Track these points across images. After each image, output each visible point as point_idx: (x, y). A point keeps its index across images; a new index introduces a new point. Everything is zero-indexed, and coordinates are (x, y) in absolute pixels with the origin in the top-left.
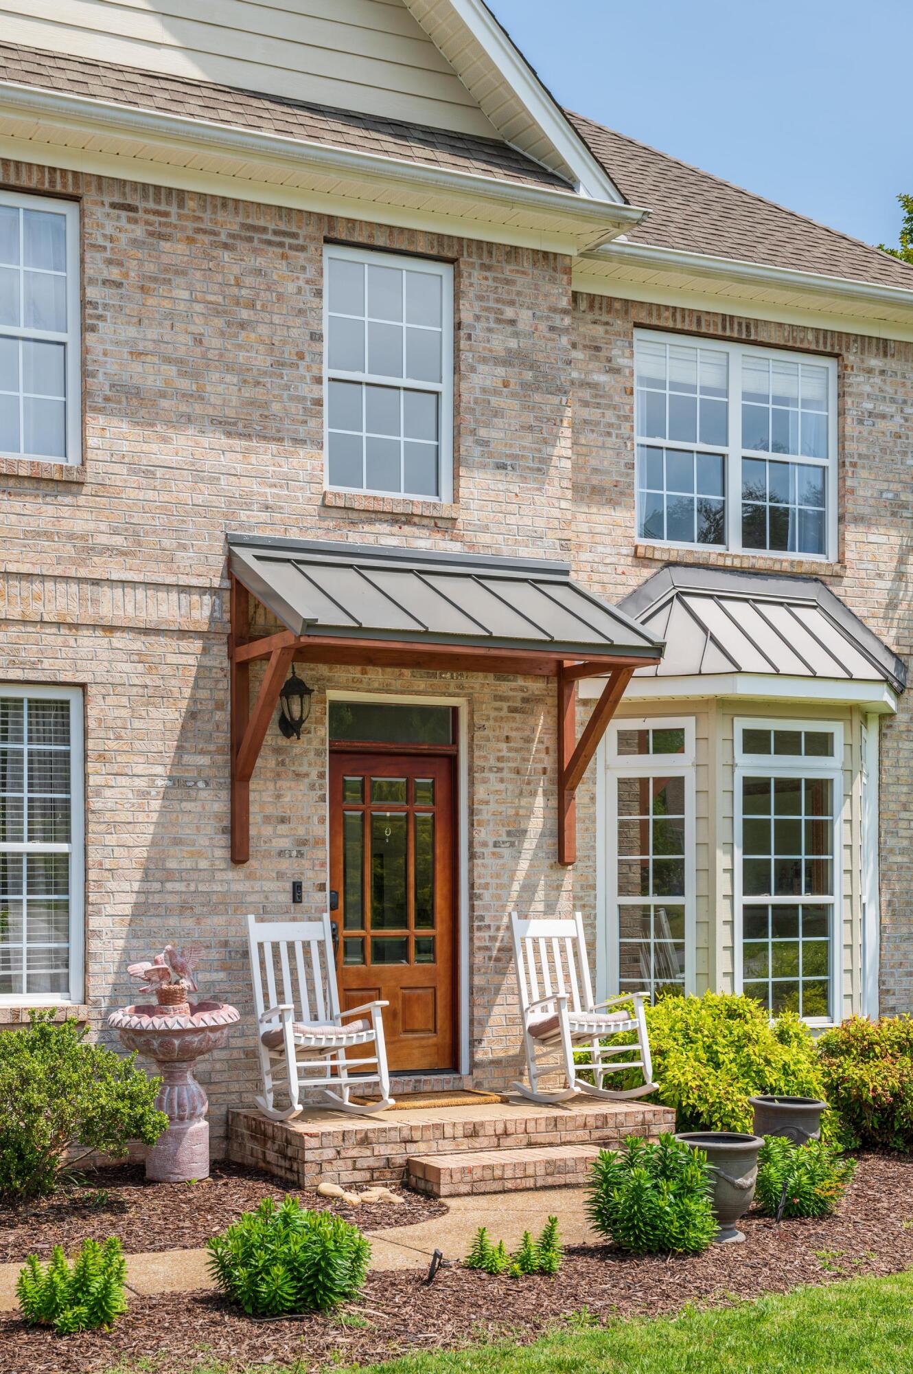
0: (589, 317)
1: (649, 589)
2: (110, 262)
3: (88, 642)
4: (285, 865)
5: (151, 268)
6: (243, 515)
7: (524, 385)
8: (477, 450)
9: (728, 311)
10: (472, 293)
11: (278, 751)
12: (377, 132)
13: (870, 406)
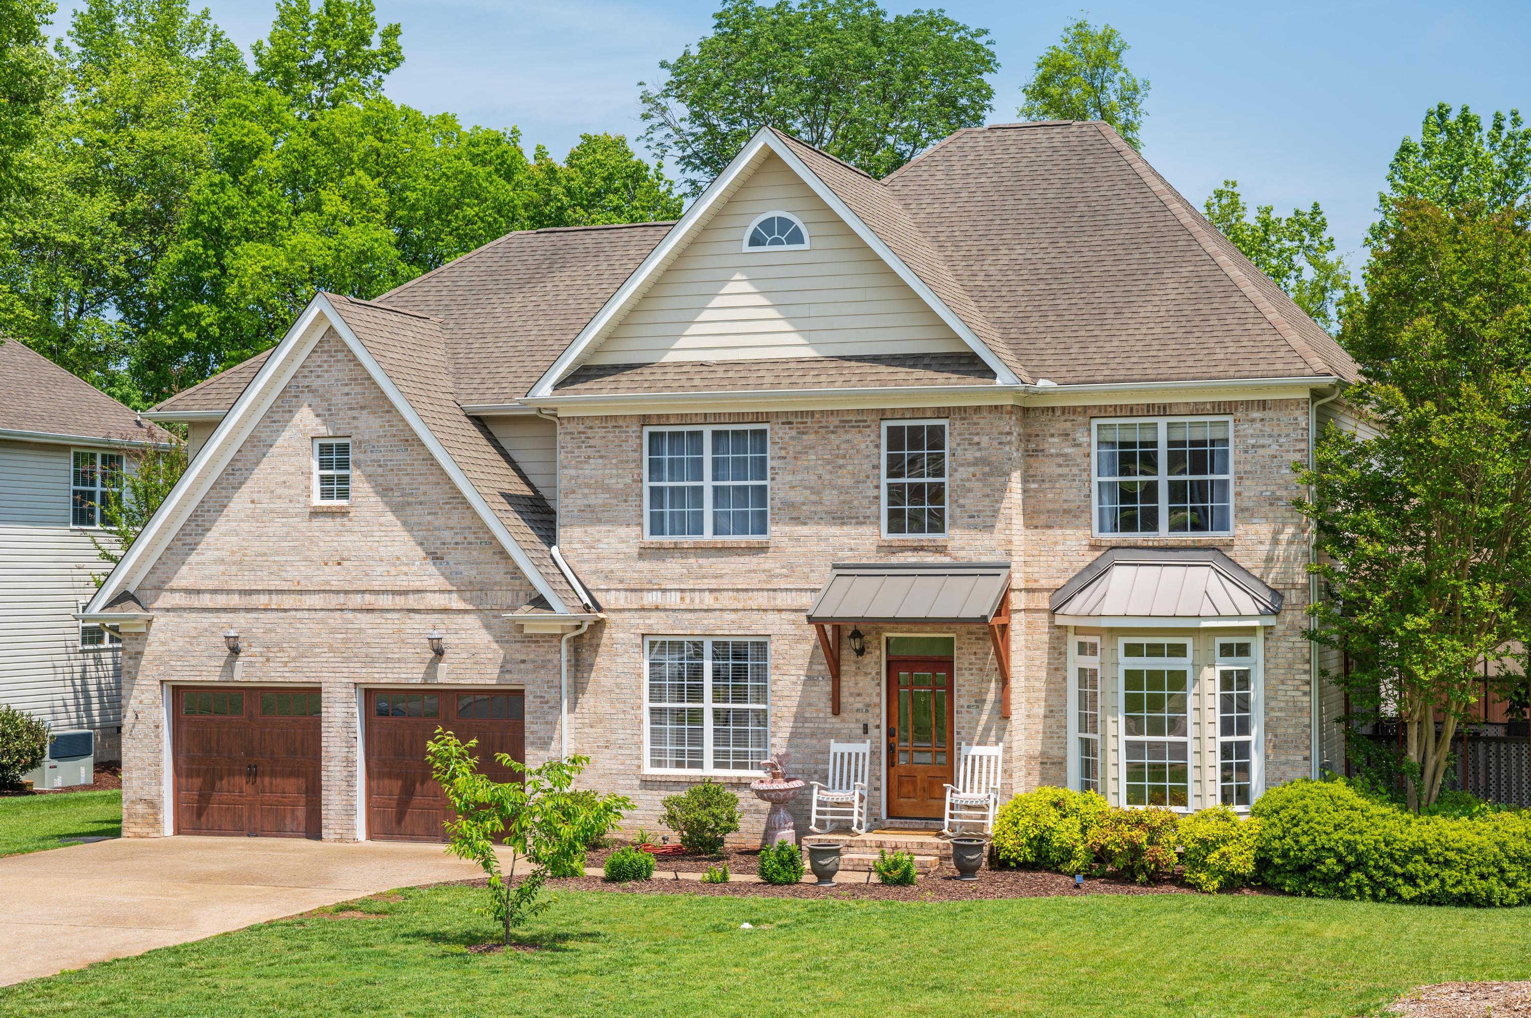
0: (1063, 418)
1: (1098, 563)
2: (781, 448)
3: (771, 616)
4: (859, 716)
5: (799, 448)
6: (840, 554)
7: (984, 474)
8: (958, 510)
9: (1151, 402)
10: (955, 433)
11: (856, 662)
12: (903, 366)
13: (1253, 441)
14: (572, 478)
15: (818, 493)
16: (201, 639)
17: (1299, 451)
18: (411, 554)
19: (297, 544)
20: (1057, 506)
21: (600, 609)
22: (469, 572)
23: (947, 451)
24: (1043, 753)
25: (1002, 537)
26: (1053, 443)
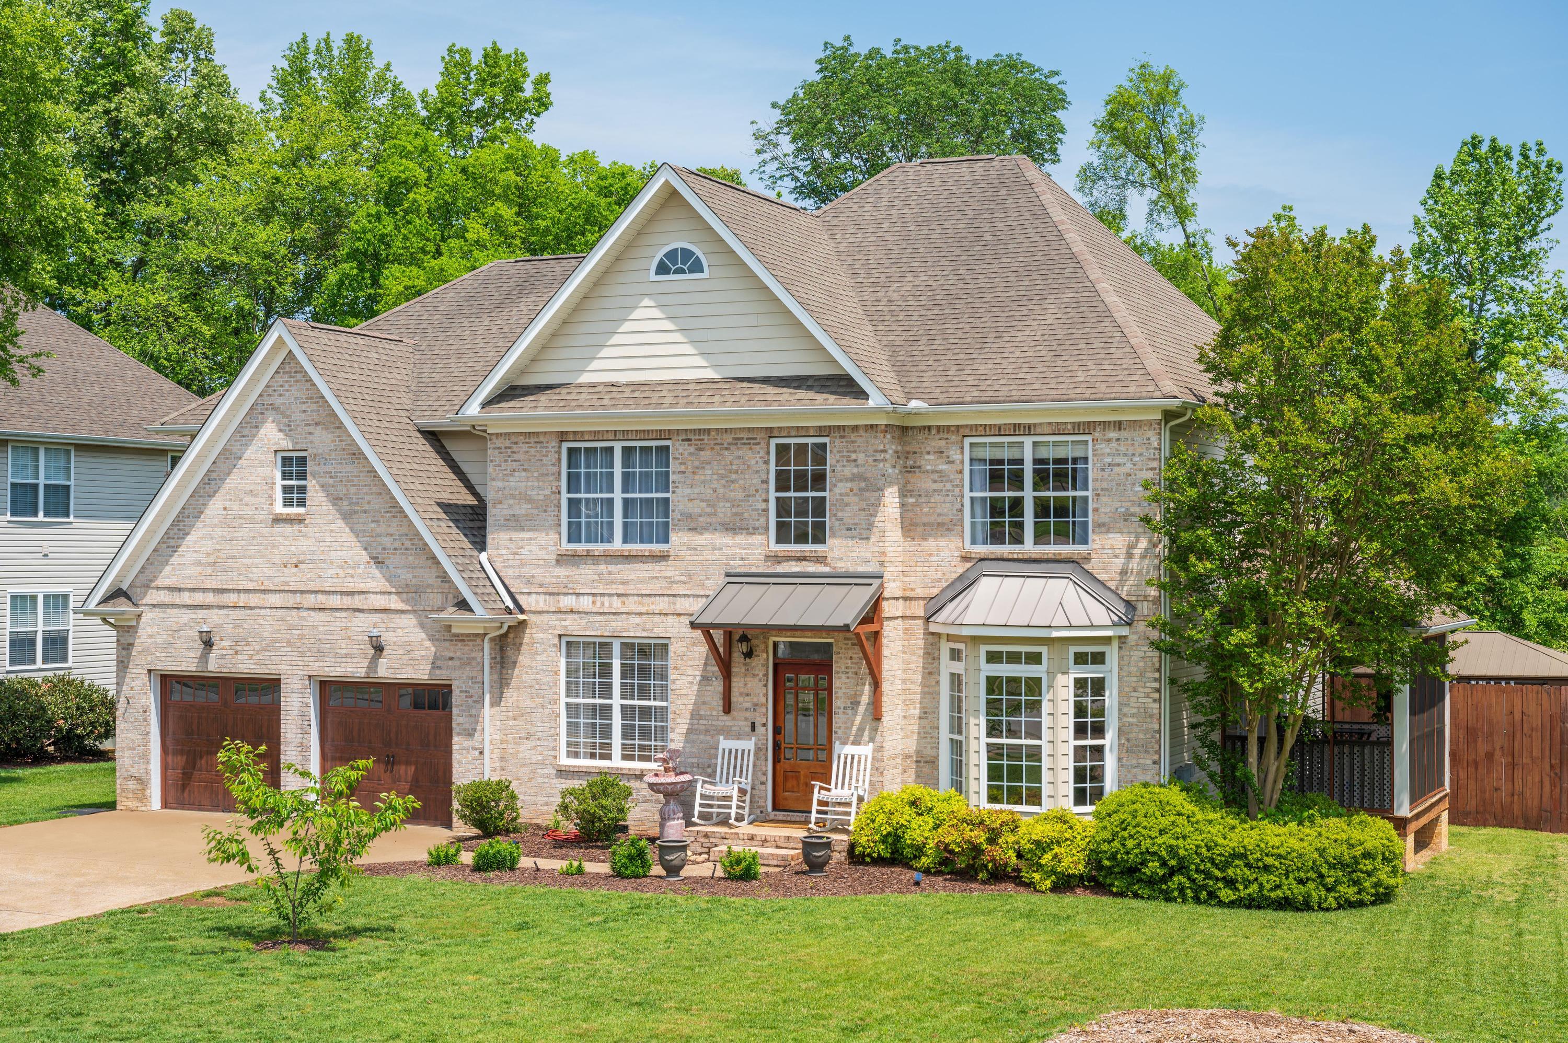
0: (938, 437)
1: (968, 574)
2: (682, 464)
3: (672, 620)
4: (748, 714)
5: (697, 464)
6: (732, 563)
7: (861, 490)
8: (838, 523)
9: (1017, 421)
10: (835, 451)
11: (745, 665)
12: (788, 387)
13: (1109, 460)
14: (499, 489)
15: (713, 505)
16: (181, 633)
17: (1152, 469)
18: (357, 558)
19: (262, 547)
20: (932, 519)
21: (522, 611)
22: (406, 576)
23: (828, 467)
24: (918, 752)
25: (877, 549)
26: (929, 460)
